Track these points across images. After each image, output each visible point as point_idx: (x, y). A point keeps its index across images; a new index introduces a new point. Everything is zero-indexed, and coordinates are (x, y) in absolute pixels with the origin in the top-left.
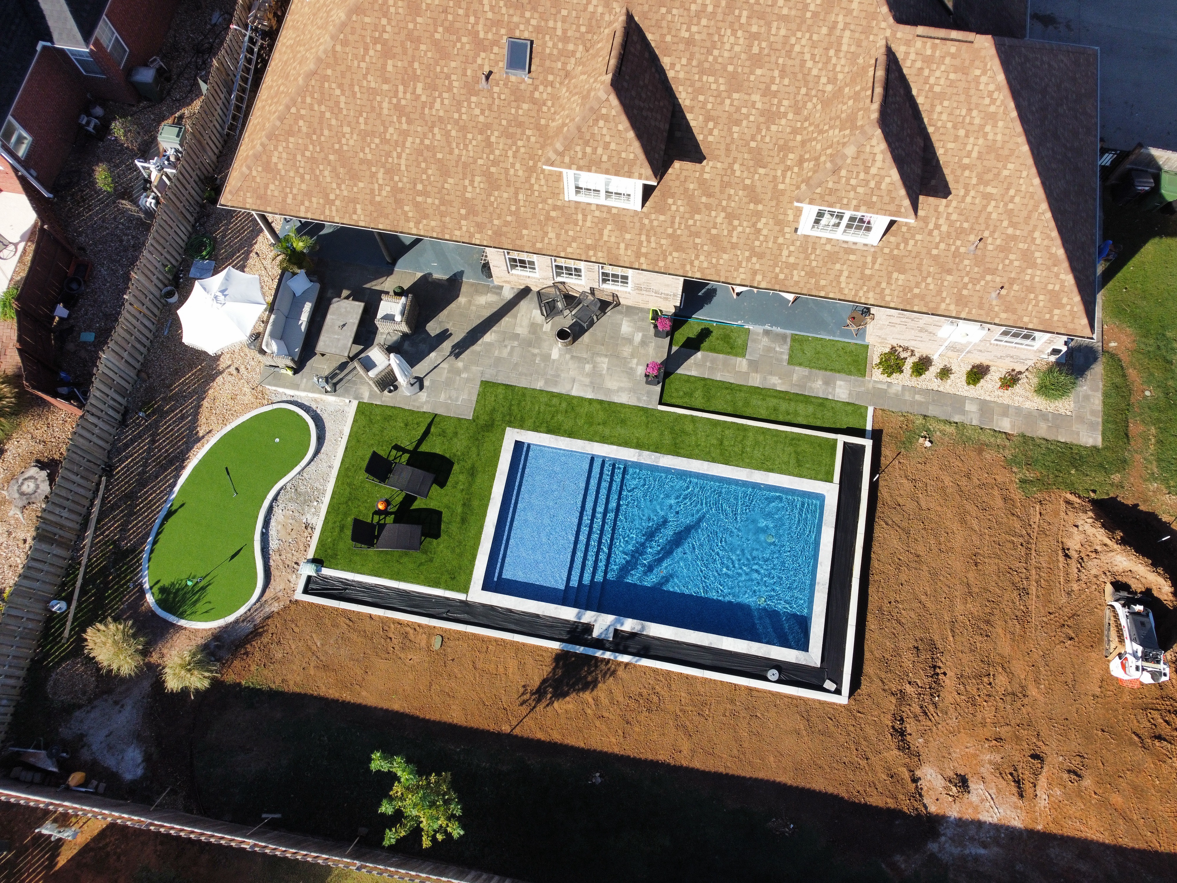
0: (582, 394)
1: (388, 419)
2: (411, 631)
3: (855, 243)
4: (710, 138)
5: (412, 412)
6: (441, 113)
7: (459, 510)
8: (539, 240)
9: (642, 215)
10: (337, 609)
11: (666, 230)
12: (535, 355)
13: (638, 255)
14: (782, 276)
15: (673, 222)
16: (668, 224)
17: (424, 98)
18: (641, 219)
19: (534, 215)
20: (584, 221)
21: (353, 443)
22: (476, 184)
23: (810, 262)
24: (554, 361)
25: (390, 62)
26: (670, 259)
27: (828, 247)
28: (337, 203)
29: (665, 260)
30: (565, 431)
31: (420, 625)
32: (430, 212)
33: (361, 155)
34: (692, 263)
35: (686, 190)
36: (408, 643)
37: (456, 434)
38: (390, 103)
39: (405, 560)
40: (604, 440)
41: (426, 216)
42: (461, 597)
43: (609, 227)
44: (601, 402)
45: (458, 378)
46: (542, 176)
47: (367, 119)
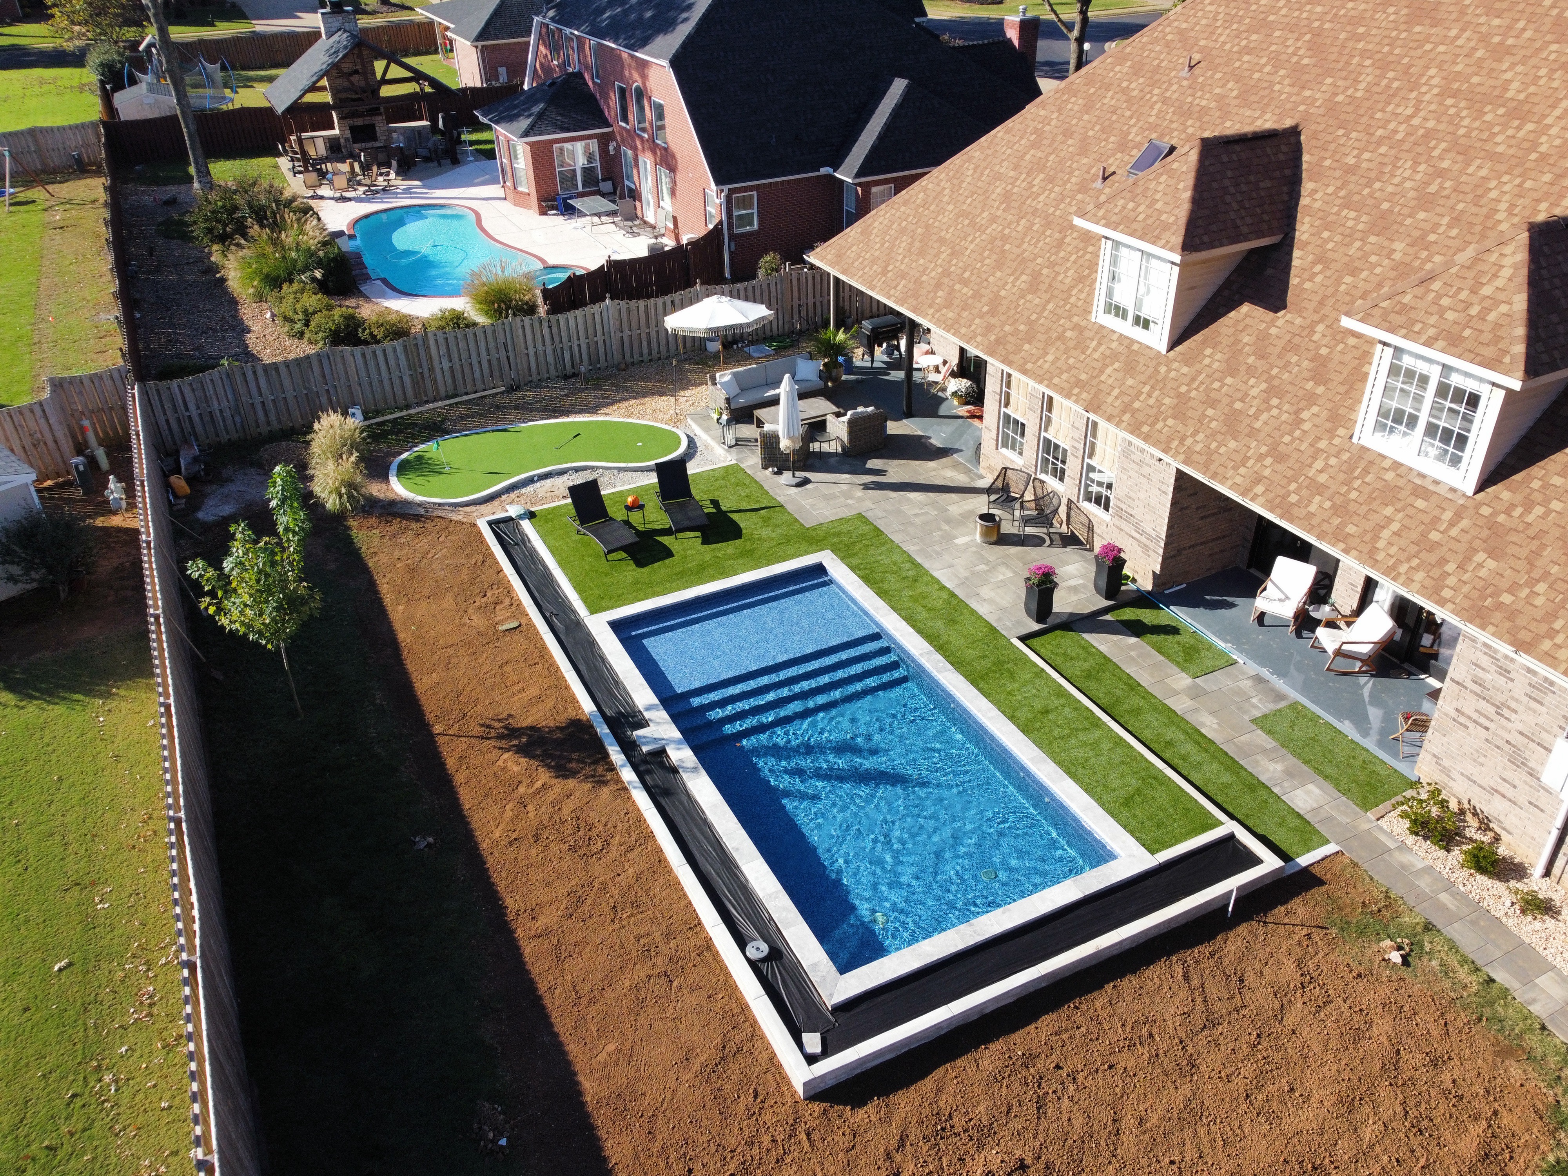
0: (942, 578)
1: (740, 484)
2: (507, 603)
3: (1436, 482)
4: (1308, 285)
5: (765, 492)
6: (1040, 206)
7: (690, 565)
8: (1034, 360)
9: (1162, 361)
10: (489, 549)
11: (1179, 387)
12: (940, 529)
13: (1126, 408)
14: (1293, 498)
15: (1194, 379)
16: (1187, 380)
17: (1035, 189)
18: (1160, 364)
19: (1049, 330)
20: (1095, 350)
22: (1018, 283)
23: (1349, 492)
24: (954, 544)
25: (1032, 152)
26: (1159, 426)
27: (1390, 476)
29: (1152, 425)
30: (882, 589)
31: (520, 605)
33: (943, 233)
35: (1237, 341)
36: (489, 608)
37: (777, 526)
38: (1004, 189)
40: (909, 618)
42: (583, 613)
43: (1116, 365)
44: (953, 595)
45: (842, 500)
47: (974, 200)
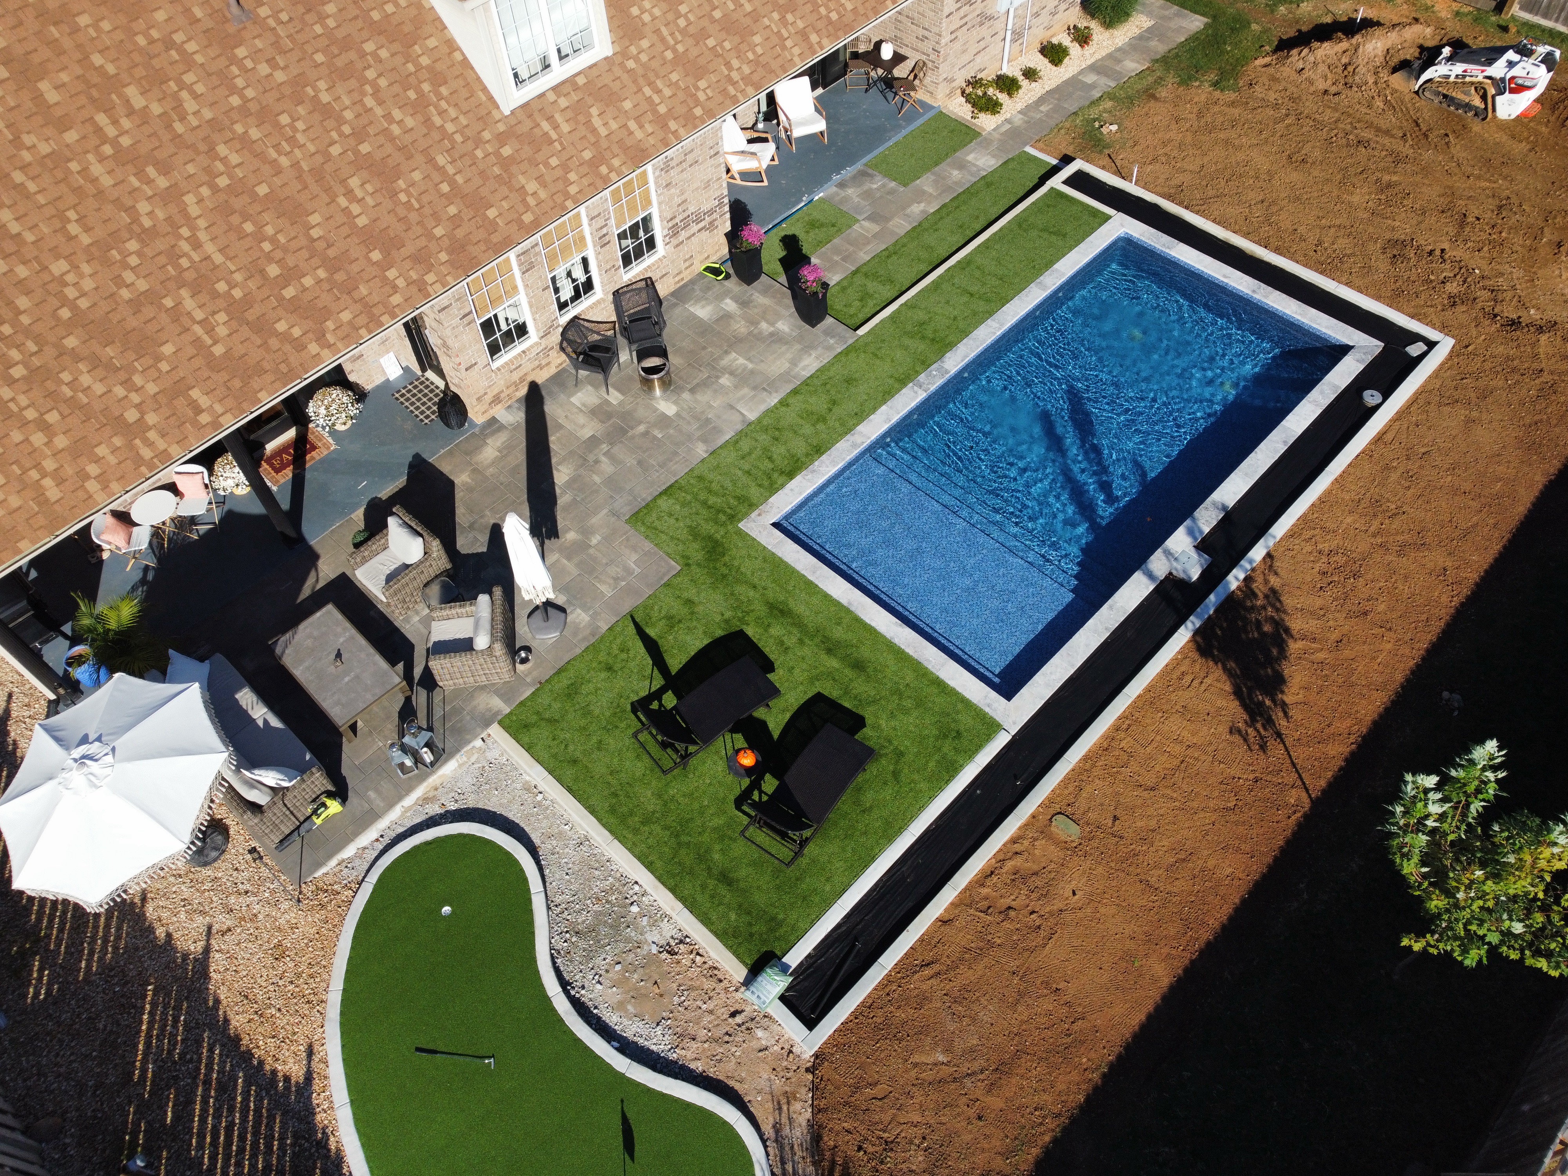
0: (763, 408)
1: (572, 692)
2: (1018, 862)
5: (593, 648)
6: (208, 114)
7: (833, 663)
8: (522, 209)
9: (619, 59)
10: (888, 980)
11: (664, 58)
12: (646, 434)
13: (661, 122)
15: (663, 40)
16: (660, 47)
17: (156, 109)
18: (622, 64)
19: (482, 173)
20: (556, 127)
21: (569, 773)
22: (359, 193)
24: (677, 415)
25: (44, 86)
26: (701, 96)
28: (151, 418)
29: (697, 103)
30: (807, 455)
31: (1014, 841)
32: (325, 299)
33: (125, 294)
34: (729, 79)
36: (1038, 882)
37: (689, 602)
38: (102, 159)
39: (868, 797)
40: (861, 415)
41: (326, 313)
42: (1001, 740)
43: (594, 111)
44: (795, 392)
45: (591, 551)
46: (443, 104)
47: (80, 220)
